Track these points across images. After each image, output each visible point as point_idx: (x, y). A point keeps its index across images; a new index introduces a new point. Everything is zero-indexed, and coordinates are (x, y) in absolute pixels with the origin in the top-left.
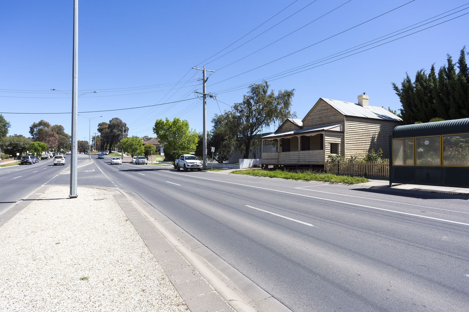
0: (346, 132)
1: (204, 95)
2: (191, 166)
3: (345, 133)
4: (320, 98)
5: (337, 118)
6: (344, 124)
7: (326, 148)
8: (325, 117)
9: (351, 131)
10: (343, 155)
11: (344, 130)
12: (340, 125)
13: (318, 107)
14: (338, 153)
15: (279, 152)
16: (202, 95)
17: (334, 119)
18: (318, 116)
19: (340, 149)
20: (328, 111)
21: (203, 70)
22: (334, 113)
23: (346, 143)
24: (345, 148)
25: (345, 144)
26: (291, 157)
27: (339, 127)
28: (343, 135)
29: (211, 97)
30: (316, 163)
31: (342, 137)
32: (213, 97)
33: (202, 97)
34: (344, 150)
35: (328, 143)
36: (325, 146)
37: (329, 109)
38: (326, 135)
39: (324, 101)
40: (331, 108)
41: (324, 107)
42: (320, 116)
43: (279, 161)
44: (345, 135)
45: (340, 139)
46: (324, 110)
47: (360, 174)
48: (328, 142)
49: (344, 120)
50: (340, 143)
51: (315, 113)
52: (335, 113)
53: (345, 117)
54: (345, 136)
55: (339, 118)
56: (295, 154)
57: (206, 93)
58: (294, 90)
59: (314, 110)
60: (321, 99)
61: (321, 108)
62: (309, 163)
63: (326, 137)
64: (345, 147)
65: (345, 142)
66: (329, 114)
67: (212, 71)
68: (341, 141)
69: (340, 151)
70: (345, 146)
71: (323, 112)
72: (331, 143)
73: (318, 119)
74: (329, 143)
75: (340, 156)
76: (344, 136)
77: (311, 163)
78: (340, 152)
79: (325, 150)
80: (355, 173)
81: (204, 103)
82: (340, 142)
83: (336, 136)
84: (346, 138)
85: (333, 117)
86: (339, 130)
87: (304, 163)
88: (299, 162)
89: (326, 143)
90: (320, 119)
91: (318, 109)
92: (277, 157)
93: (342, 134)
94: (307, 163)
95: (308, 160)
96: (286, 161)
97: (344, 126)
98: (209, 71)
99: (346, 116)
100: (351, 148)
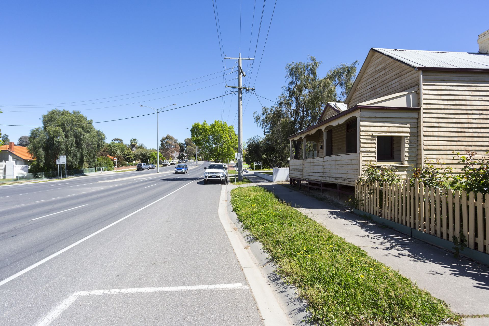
0: (424, 109)
1: (240, 89)
2: (209, 177)
3: (422, 111)
4: (371, 49)
5: (403, 81)
6: (419, 89)
7: (362, 149)
8: (381, 85)
9: (442, 107)
10: (417, 164)
11: (419, 104)
12: (407, 93)
13: (370, 70)
14: (402, 160)
15: (303, 158)
16: (237, 90)
17: (398, 84)
18: (369, 87)
19: (406, 150)
20: (387, 70)
21: (239, 58)
22: (398, 71)
23: (424, 136)
24: (423, 147)
25: (423, 138)
26: (316, 167)
27: (405, 97)
28: (417, 116)
29: (247, 90)
30: (345, 182)
31: (415, 121)
32: (250, 90)
33: (236, 92)
34: (419, 152)
35: (370, 137)
36: (360, 143)
37: (387, 66)
38: (363, 119)
39: (379, 53)
40: (393, 63)
41: (379, 65)
42: (373, 85)
43: (304, 174)
44: (423, 115)
45: (408, 125)
46: (379, 71)
47: (438, 232)
48: (369, 133)
49: (419, 80)
50: (407, 137)
51: (365, 83)
52: (401, 69)
53: (421, 72)
54: (423, 120)
55: (409, 78)
56: (319, 163)
57: (241, 86)
58: (356, 62)
59: (363, 77)
60: (373, 51)
61: (374, 70)
62: (336, 181)
63: (362, 123)
64: (421, 145)
65: (423, 133)
66: (387, 77)
67: (250, 59)
68: (409, 131)
69: (406, 154)
70: (423, 142)
71: (378, 76)
72: (379, 137)
73: (369, 94)
74: (373, 136)
75: (407, 167)
76: (418, 119)
77: (339, 181)
78: (406, 159)
79: (360, 154)
80: (422, 227)
81: (240, 98)
82: (408, 135)
83: (394, 120)
84: (424, 122)
85: (396, 80)
86: (405, 106)
87: (329, 180)
88: (323, 177)
89: (362, 137)
90: (373, 92)
91: (370, 73)
92: (301, 168)
93: (415, 115)
94: (333, 181)
95: (334, 175)
96: (310, 174)
97: (418, 94)
98: (246, 59)
99: (425, 70)
100: (441, 148)
